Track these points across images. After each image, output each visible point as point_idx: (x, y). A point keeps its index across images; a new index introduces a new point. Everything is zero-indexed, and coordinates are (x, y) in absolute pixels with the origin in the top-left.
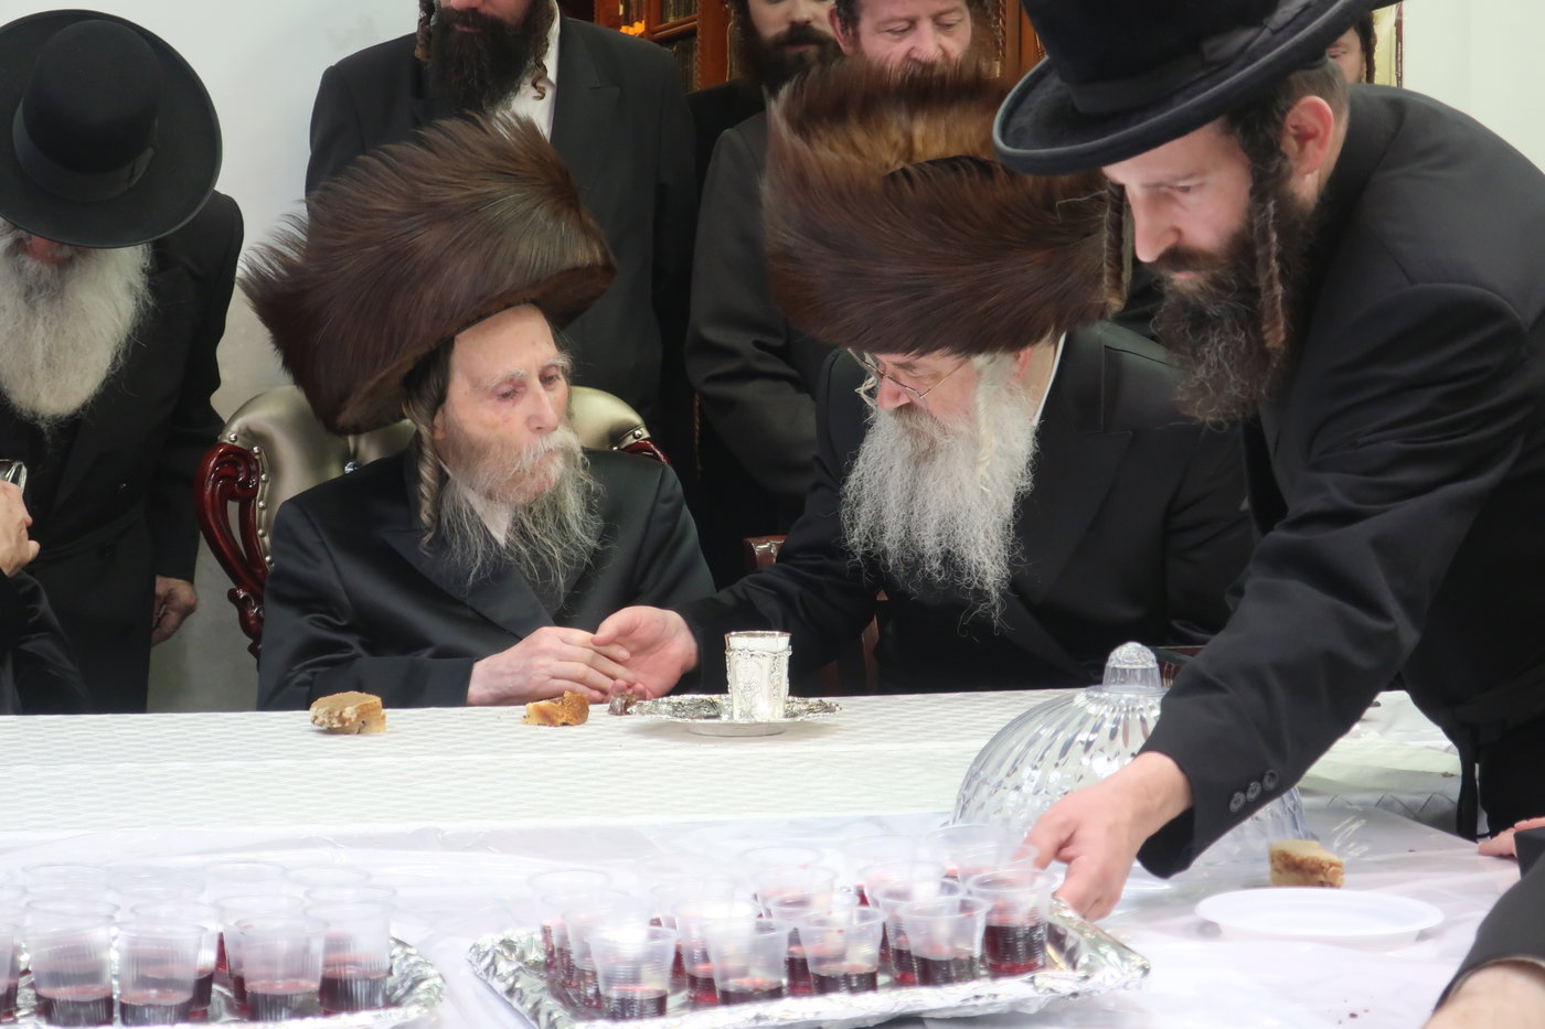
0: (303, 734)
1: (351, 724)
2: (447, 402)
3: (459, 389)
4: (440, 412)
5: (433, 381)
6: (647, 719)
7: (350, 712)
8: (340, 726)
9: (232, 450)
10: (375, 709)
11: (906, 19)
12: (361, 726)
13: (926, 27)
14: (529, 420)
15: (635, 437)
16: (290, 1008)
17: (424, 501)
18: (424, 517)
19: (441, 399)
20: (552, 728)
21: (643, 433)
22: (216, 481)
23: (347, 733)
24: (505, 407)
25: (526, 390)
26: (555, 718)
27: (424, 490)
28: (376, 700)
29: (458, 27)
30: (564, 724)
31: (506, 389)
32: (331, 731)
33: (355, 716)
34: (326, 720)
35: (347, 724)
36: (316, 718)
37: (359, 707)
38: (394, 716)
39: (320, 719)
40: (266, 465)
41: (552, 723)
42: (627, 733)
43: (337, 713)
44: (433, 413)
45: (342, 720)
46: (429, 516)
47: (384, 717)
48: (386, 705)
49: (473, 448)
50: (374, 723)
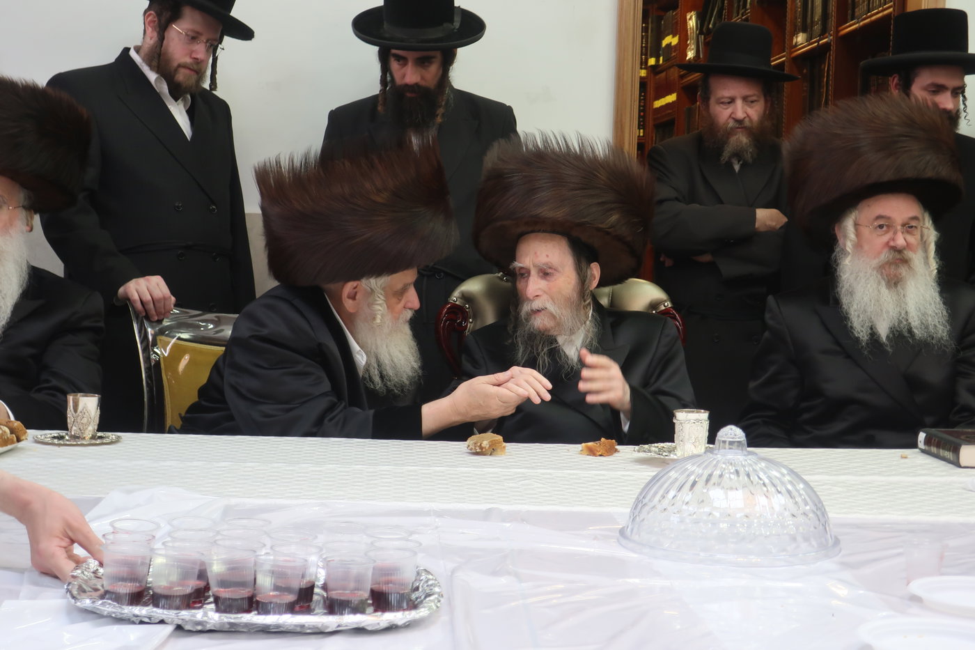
0: (462, 454)
1: (486, 450)
6: (642, 455)
7: (485, 444)
8: (481, 451)
9: (454, 306)
10: (499, 443)
11: (729, 98)
12: (492, 451)
13: (739, 103)
15: (665, 306)
16: (351, 607)
20: (594, 457)
21: (668, 304)
22: (446, 321)
23: (485, 455)
26: (595, 452)
28: (500, 438)
29: (408, 95)
30: (601, 455)
32: (477, 454)
33: (488, 446)
34: (474, 447)
35: (484, 450)
36: (469, 446)
37: (491, 442)
38: (511, 447)
39: (471, 447)
40: (472, 314)
41: (594, 455)
42: (632, 462)
43: (479, 444)
45: (481, 448)
47: (504, 447)
48: (506, 440)
50: (499, 450)
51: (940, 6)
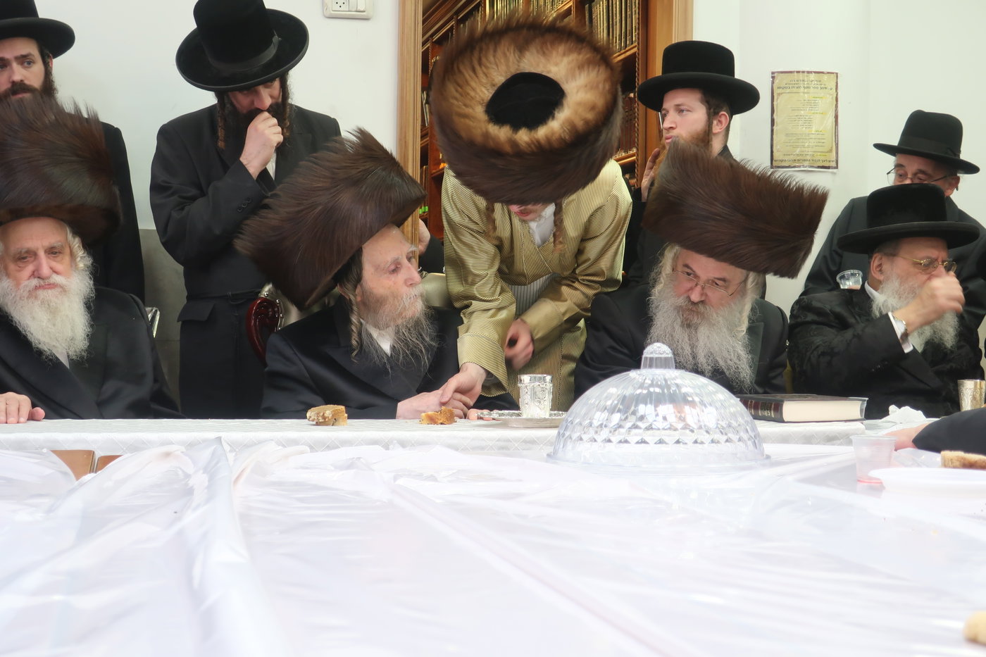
1: (329, 420)
2: (364, 279)
3: (368, 272)
4: (359, 286)
5: (354, 270)
7: (328, 413)
8: (323, 420)
9: (265, 301)
12: (334, 421)
14: (406, 282)
17: (353, 334)
18: (354, 343)
19: (359, 279)
20: (436, 425)
22: (257, 316)
23: (327, 425)
24: (393, 277)
25: (402, 266)
26: (437, 420)
27: (354, 328)
30: (442, 424)
31: (393, 267)
32: (318, 424)
33: (331, 415)
34: (316, 418)
35: (326, 420)
37: (334, 412)
39: (313, 417)
40: (283, 309)
41: (435, 423)
43: (322, 414)
44: (355, 287)
45: (324, 418)
46: (357, 341)
49: (378, 301)
50: (341, 420)
51: (689, 39)
